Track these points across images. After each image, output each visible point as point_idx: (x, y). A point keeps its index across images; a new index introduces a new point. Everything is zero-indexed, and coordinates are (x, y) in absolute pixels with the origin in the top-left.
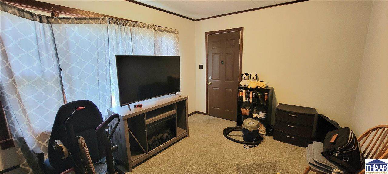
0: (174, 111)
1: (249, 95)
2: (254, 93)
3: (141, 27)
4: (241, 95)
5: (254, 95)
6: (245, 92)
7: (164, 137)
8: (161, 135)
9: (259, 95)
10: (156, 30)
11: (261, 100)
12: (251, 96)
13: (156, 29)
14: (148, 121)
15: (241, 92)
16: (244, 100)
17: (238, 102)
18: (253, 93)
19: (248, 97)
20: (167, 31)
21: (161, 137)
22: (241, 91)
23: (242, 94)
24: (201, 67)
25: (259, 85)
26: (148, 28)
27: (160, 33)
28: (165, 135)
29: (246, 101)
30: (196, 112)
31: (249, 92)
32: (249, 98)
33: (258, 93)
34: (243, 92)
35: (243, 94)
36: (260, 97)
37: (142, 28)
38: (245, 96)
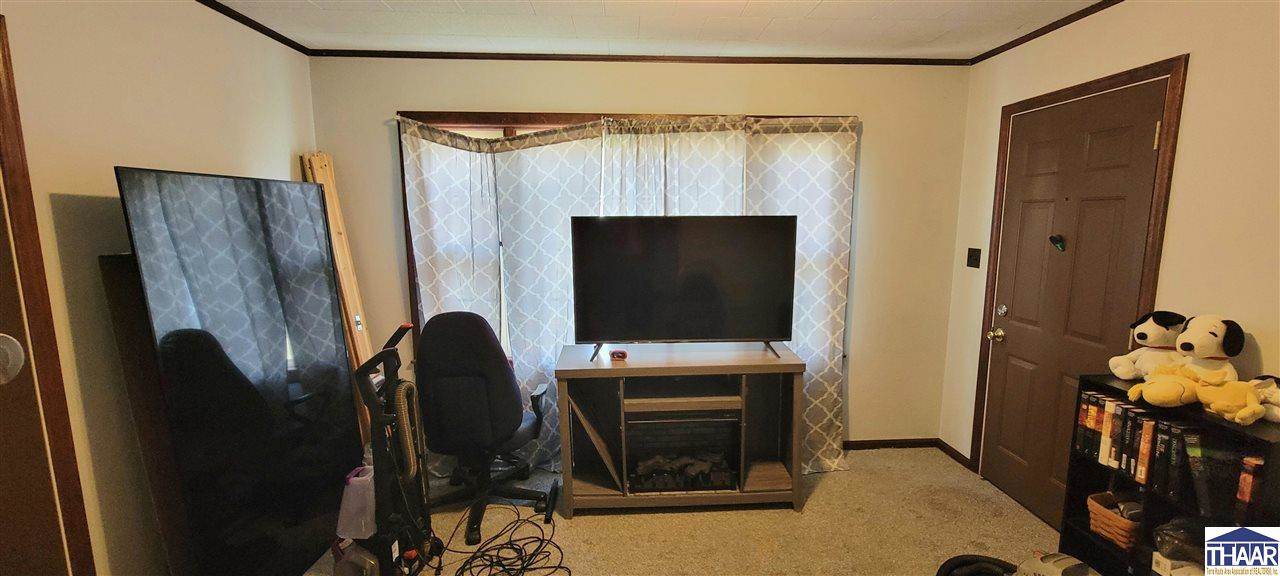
0: (738, 398)
1: (1133, 439)
2: (1164, 432)
3: (698, 130)
4: (1090, 424)
5: (1161, 448)
6: (1115, 416)
7: (692, 471)
8: (685, 460)
9: (1195, 453)
10: (756, 132)
11: (1202, 489)
12: (1144, 447)
13: (756, 127)
14: (631, 404)
15: (1093, 410)
16: (1106, 456)
17: (1074, 454)
18: (1156, 430)
19: (1125, 446)
20: (804, 129)
21: (682, 470)
22: (1093, 404)
23: (1099, 422)
24: (973, 258)
25: (1205, 395)
26: (723, 128)
27: (771, 138)
28: (697, 468)
29: (1114, 464)
30: (936, 443)
31: (1134, 420)
32: (1134, 453)
33: (1193, 439)
34: (1101, 408)
35: (1101, 419)
36: (1198, 469)
37: (702, 131)
38: (1112, 431)
